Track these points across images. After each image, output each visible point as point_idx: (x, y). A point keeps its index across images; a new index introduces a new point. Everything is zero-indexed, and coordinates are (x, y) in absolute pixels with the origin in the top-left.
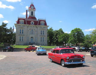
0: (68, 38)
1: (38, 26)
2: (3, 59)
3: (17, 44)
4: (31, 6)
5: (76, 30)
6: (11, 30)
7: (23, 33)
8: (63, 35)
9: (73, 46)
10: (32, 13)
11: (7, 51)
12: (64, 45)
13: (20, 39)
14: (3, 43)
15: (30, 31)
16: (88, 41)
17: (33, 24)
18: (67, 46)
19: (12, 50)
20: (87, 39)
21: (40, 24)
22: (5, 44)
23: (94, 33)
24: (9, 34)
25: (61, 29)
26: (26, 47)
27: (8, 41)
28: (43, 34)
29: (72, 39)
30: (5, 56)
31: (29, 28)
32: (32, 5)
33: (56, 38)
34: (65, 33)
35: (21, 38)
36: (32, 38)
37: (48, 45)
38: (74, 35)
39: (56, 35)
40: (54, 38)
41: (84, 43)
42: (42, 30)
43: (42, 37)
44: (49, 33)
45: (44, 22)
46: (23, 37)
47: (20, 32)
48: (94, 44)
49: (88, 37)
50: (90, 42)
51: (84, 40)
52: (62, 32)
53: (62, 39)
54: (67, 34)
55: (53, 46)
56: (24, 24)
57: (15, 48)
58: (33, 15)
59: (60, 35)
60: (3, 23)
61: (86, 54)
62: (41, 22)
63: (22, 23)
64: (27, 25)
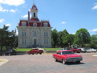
0: (74, 39)
1: (41, 27)
2: (6, 63)
3: (20, 47)
4: (33, 7)
5: (81, 30)
6: (13, 33)
7: (25, 35)
8: (68, 36)
9: (79, 47)
10: (34, 14)
11: (10, 55)
12: (69, 47)
13: (23, 42)
14: (5, 47)
15: (33, 33)
16: (94, 42)
17: (36, 25)
18: (73, 48)
19: (14, 53)
21: (43, 25)
24: (12, 37)
25: (65, 30)
26: (29, 50)
27: (10, 44)
28: (47, 36)
29: (78, 40)
30: (7, 60)
31: (32, 30)
33: (61, 39)
34: (70, 34)
35: (24, 40)
36: (35, 40)
37: (52, 48)
38: (79, 36)
39: (61, 36)
40: (58, 40)
41: (90, 43)
42: (46, 32)
43: (46, 39)
44: (53, 34)
45: (47, 23)
46: (25, 40)
47: (23, 35)
49: (94, 38)
51: (90, 41)
52: (67, 33)
53: (66, 41)
54: (72, 35)
55: (58, 48)
56: (27, 26)
57: (17, 52)
58: (36, 16)
59: (64, 36)
60: (4, 26)
61: (93, 55)
62: (44, 23)
63: (24, 25)
64: (30, 27)
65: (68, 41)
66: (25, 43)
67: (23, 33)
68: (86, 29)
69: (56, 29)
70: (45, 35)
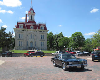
0: (69, 42)
1: (37, 30)
2: (2, 65)
3: (17, 48)
4: (30, 10)
5: (77, 34)
6: (10, 35)
7: (22, 37)
8: (64, 39)
9: (74, 50)
10: (32, 17)
11: (6, 56)
12: (64, 50)
13: (20, 44)
14: (1, 48)
15: (29, 35)
16: (89, 46)
17: (33, 28)
18: (68, 51)
19: (11, 55)
20: (88, 43)
21: (39, 28)
22: (3, 49)
23: (95, 37)
24: (9, 38)
25: (61, 33)
26: (25, 52)
27: (7, 46)
28: (43, 38)
29: (73, 43)
30: (3, 62)
31: (29, 32)
32: (32, 9)
33: (57, 42)
34: (65, 37)
35: (21, 42)
36: (31, 42)
37: (48, 50)
38: (74, 39)
39: (57, 39)
40: (54, 42)
41: (85, 47)
42: (42, 35)
43: (42, 42)
44: (49, 37)
45: (44, 26)
46: (22, 42)
47: (20, 37)
48: (95, 48)
49: (89, 42)
50: (91, 47)
51: (85, 45)
52: (62, 36)
53: (62, 44)
54: (67, 38)
55: (53, 50)
56: (24, 28)
57: (14, 53)
58: (33, 19)
59: (60, 39)
60: (2, 28)
62: (41, 26)
64: (27, 29)
65: (63, 44)
66: (22, 45)
67: (20, 35)
68: (81, 33)
69: (52, 32)
70: (41, 38)
